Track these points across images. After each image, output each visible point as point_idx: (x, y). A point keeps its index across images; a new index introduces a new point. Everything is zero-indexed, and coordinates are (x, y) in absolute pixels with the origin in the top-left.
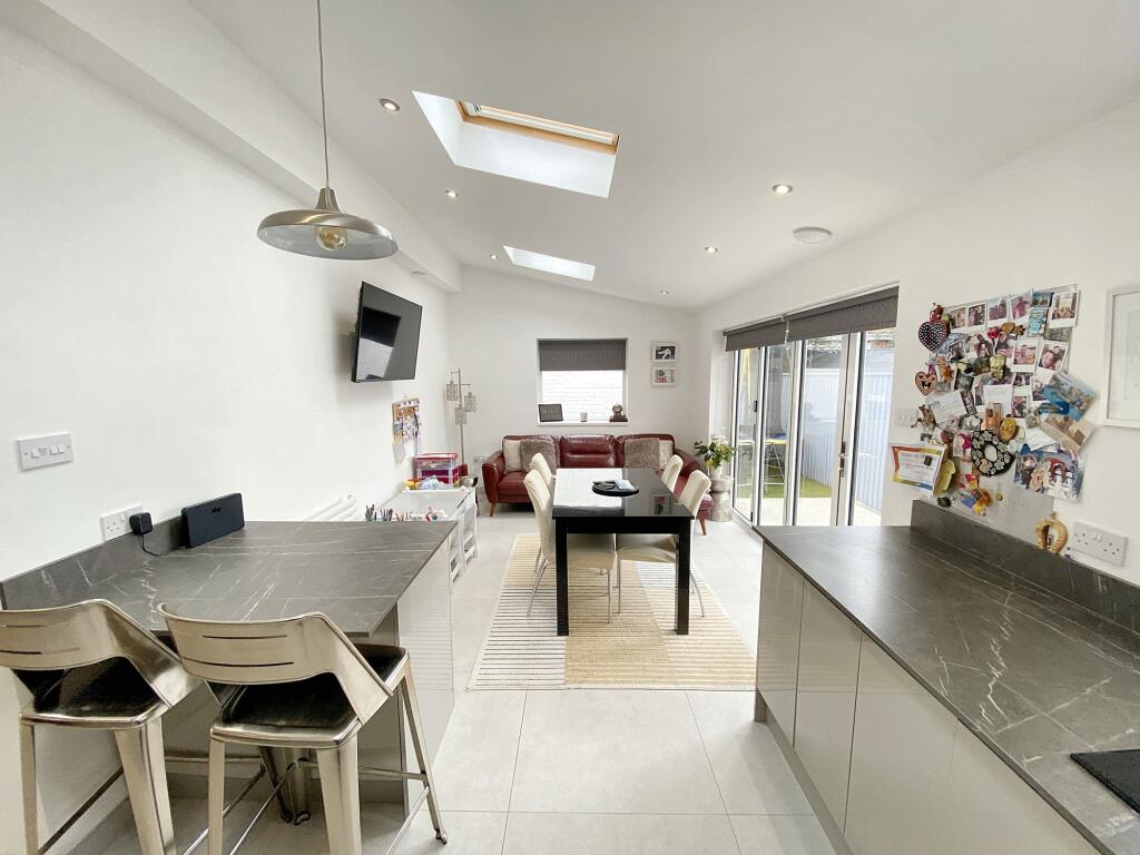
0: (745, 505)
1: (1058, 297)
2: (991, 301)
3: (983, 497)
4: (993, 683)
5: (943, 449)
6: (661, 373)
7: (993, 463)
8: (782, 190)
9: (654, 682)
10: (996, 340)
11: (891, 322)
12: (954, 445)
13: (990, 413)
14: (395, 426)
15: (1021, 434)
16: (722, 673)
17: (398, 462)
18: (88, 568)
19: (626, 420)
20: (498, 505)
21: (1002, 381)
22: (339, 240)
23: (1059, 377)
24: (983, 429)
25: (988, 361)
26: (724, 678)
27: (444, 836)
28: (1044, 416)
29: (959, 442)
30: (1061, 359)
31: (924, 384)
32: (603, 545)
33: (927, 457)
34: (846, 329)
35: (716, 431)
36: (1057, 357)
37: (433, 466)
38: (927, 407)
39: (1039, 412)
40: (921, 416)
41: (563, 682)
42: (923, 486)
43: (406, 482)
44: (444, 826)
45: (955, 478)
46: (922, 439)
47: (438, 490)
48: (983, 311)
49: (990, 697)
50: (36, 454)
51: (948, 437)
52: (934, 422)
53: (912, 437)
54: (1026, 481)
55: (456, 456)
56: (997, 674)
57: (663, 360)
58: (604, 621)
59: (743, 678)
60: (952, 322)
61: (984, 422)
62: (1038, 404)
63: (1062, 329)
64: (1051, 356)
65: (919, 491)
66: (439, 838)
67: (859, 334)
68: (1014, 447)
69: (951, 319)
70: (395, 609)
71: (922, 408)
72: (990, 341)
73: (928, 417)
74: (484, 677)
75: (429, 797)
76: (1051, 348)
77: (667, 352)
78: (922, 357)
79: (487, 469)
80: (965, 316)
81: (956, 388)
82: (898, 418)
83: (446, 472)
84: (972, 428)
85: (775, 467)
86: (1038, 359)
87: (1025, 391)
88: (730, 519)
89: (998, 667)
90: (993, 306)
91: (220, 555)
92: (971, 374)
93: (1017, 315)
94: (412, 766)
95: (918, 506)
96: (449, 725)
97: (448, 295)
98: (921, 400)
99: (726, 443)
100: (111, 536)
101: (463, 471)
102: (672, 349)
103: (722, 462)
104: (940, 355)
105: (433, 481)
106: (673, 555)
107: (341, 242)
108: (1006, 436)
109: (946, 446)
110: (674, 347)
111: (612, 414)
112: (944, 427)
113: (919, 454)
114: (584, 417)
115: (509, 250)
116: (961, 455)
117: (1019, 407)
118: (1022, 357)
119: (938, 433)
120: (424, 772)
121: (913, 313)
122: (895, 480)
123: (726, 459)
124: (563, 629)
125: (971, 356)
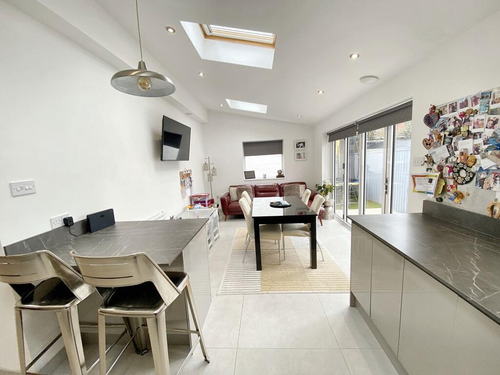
0: (340, 213)
1: (494, 93)
2: (460, 99)
3: (459, 195)
4: (475, 277)
5: (438, 174)
6: (299, 154)
7: (464, 178)
8: (355, 56)
9: (302, 290)
10: (464, 118)
11: (409, 118)
12: (444, 172)
13: (462, 154)
14: (181, 182)
15: (478, 162)
16: (334, 285)
17: (183, 198)
18: (45, 241)
19: (284, 177)
20: (228, 216)
21: (467, 138)
22: (148, 86)
23: (497, 132)
24: (458, 162)
25: (460, 129)
26: (335, 288)
27: (208, 359)
28: (490, 152)
29: (446, 170)
30: (497, 123)
31: (427, 144)
32: (276, 230)
33: (430, 179)
34: (386, 125)
35: (325, 179)
36: (495, 122)
37: (199, 199)
38: (429, 155)
39: (487, 151)
40: (426, 159)
41: (260, 290)
42: (428, 193)
43: (187, 206)
44: (208, 355)
45: (444, 187)
46: (427, 171)
47: (201, 210)
48: (456, 105)
49: (474, 284)
50: (19, 189)
51: (440, 168)
52: (433, 162)
53: (422, 170)
54: (482, 185)
55: (209, 195)
56: (476, 274)
57: (300, 148)
58: (278, 264)
59: (344, 287)
60: (441, 113)
61: (459, 159)
62: (486, 146)
63: (497, 108)
64: (492, 122)
65: (426, 195)
66: (206, 360)
67: (392, 126)
68: (475, 169)
69: (440, 111)
70: (181, 254)
71: (427, 156)
72: (460, 119)
73: (430, 160)
74: (224, 289)
75: (201, 341)
76: (492, 119)
77: (301, 145)
78: (425, 131)
79: (223, 200)
80: (447, 109)
81: (444, 144)
82: (414, 162)
83: (204, 202)
84: (452, 162)
85: (354, 195)
86: (485, 125)
87: (479, 141)
88: (333, 219)
89: (476, 271)
90: (461, 102)
91: (104, 235)
92: (451, 137)
93: (474, 105)
94: (192, 327)
95: (426, 203)
96: (209, 310)
97: (202, 124)
98: (426, 152)
99: (331, 184)
100: (55, 227)
101: (212, 201)
102: (304, 143)
103: (329, 193)
104: (435, 129)
105: (199, 205)
106: (308, 233)
107: (149, 87)
108: (471, 164)
109: (439, 173)
110: (304, 142)
111: (277, 174)
112: (438, 164)
113: (426, 178)
114: (265, 176)
115: (228, 101)
116: (447, 176)
117: (477, 149)
118: (477, 124)
119: (435, 167)
120: (198, 330)
121: (420, 112)
122: (414, 191)
123: (330, 191)
124: (259, 268)
125: (451, 128)
